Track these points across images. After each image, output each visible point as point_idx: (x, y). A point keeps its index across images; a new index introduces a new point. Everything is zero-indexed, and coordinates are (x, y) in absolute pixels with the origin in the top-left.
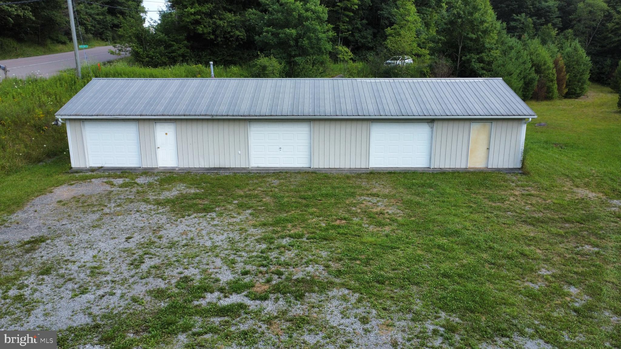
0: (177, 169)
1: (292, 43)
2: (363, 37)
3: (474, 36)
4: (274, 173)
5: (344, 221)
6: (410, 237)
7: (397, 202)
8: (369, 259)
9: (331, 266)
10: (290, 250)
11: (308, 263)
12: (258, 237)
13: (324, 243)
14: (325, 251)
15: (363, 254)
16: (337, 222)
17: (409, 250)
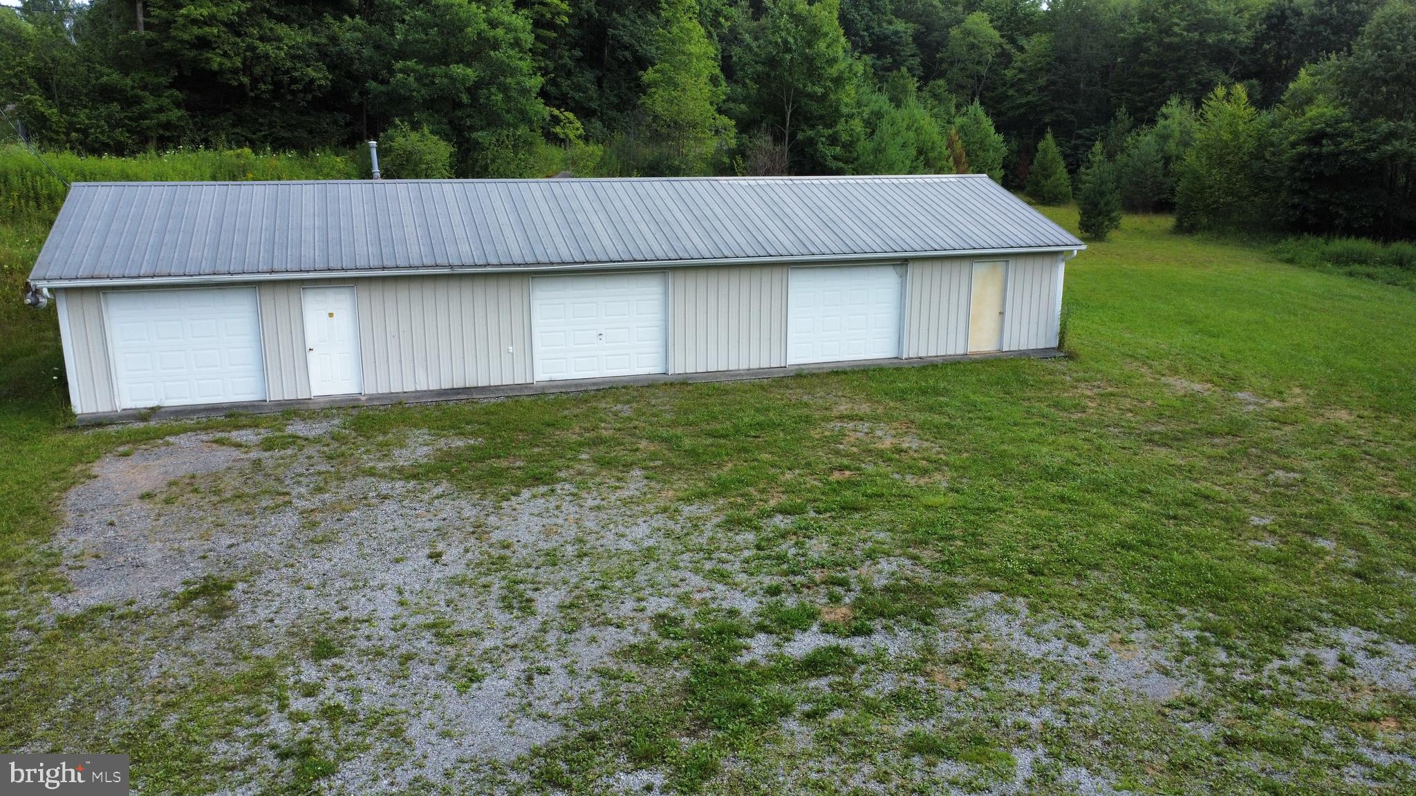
0: (363, 398)
1: (465, 98)
2: (578, 88)
3: (819, 90)
4: (597, 390)
5: (847, 473)
6: (996, 488)
7: (908, 427)
8: (973, 535)
9: (921, 555)
10: (810, 538)
11: (871, 556)
12: (715, 521)
13: (857, 516)
14: (879, 532)
15: (952, 527)
16: (836, 476)
17: (1020, 511)
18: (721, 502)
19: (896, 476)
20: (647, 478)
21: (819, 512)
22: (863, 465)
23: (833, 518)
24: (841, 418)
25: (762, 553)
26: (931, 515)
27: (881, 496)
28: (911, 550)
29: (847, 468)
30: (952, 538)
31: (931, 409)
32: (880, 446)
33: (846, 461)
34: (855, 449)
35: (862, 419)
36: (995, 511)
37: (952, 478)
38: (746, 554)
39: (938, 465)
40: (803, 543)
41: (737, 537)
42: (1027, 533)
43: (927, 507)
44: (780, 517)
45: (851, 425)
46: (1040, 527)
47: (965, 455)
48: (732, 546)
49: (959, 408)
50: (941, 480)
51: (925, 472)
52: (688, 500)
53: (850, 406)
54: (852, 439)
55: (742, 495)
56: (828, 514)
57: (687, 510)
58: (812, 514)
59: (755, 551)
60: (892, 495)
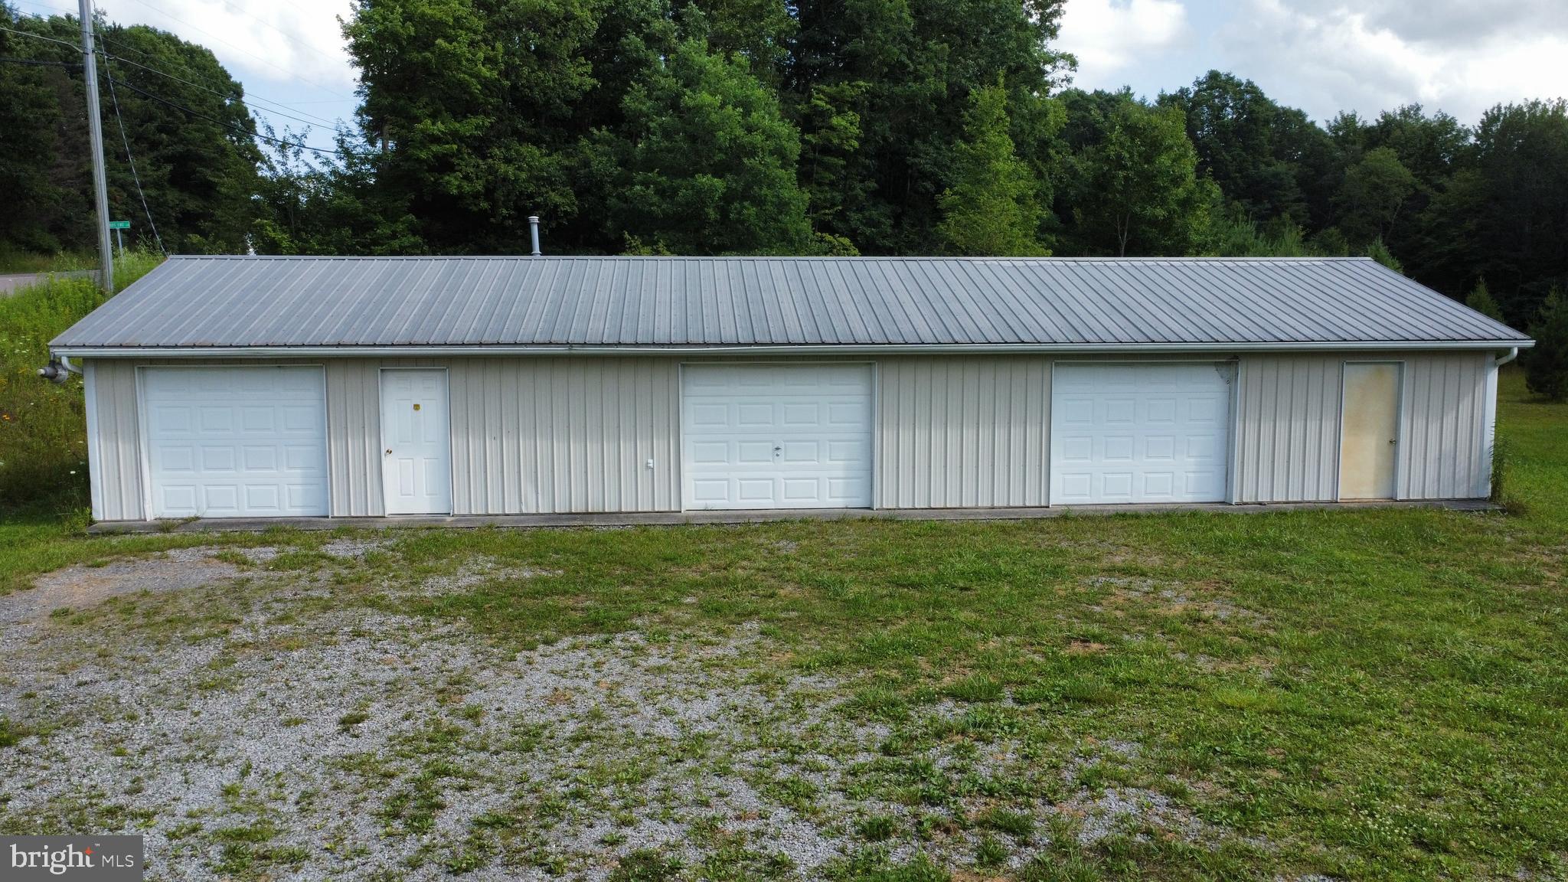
0: (449, 519)
1: (712, 214)
3: (1160, 212)
5: (1095, 646)
6: (1364, 686)
7: (1219, 589)
8: (1303, 761)
9: (1190, 789)
10: (988, 742)
11: (1089, 783)
12: (833, 703)
13: (1089, 712)
14: (1119, 741)
15: (1266, 745)
16: (1077, 648)
17: (1406, 729)
18: (862, 674)
19: (1180, 656)
20: (762, 633)
21: (1020, 701)
22: (1126, 637)
23: (1042, 712)
24: (1111, 571)
25: (889, 760)
26: (1225, 720)
27: (1142, 683)
28: (1172, 778)
29: (1096, 638)
30: (1261, 764)
31: (1265, 566)
32: (1162, 611)
33: (1096, 629)
34: (1118, 613)
35: (1143, 574)
36: (1353, 724)
37: (1282, 666)
38: (862, 758)
39: (1259, 644)
40: (969, 750)
41: (860, 730)
42: (1417, 767)
43: (1223, 707)
44: (950, 704)
45: (1124, 581)
46: (1444, 757)
47: (1311, 633)
48: (843, 743)
49: (1311, 567)
50: (1262, 667)
51: (1231, 653)
52: (807, 669)
53: (1131, 557)
54: (1120, 601)
55: (899, 667)
56: (1037, 706)
57: (799, 682)
58: (1009, 704)
59: (879, 755)
60: (1161, 683)
